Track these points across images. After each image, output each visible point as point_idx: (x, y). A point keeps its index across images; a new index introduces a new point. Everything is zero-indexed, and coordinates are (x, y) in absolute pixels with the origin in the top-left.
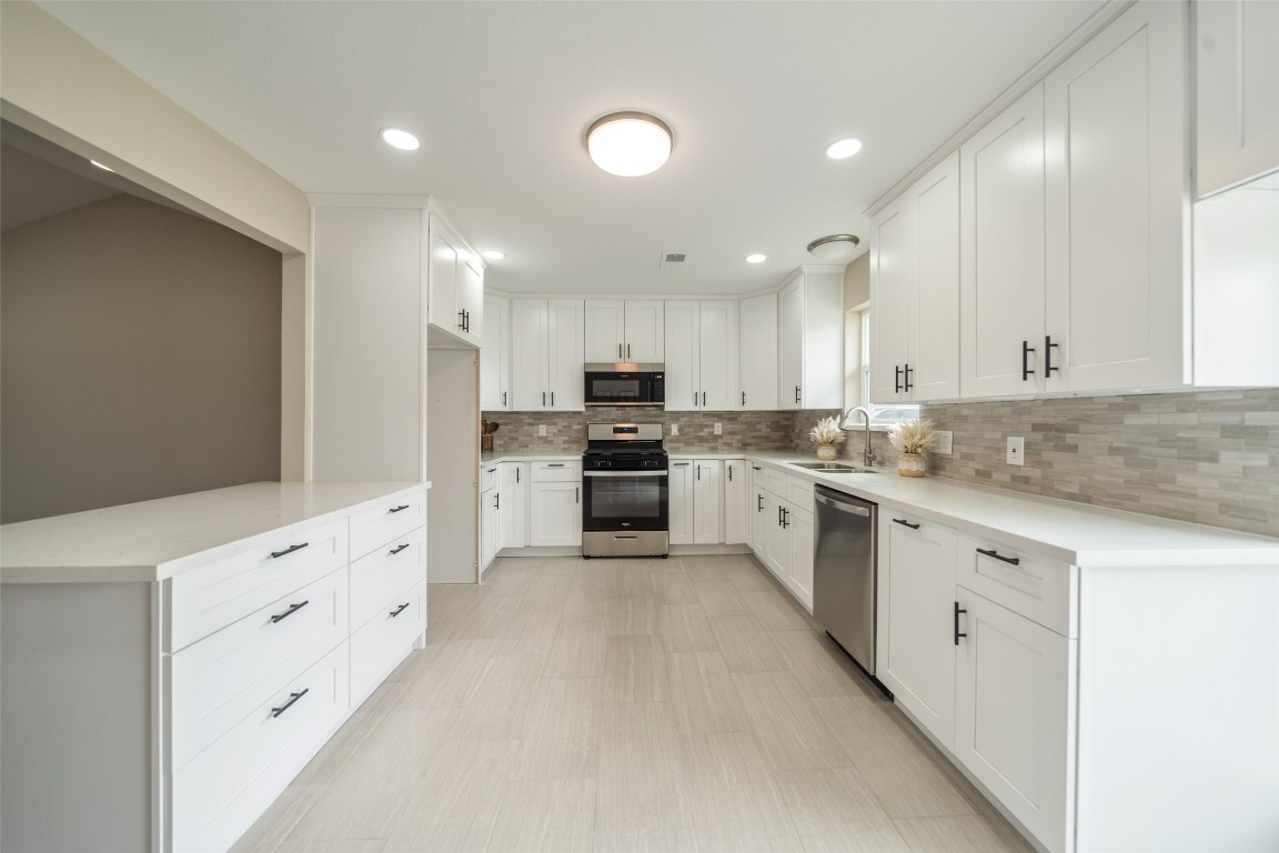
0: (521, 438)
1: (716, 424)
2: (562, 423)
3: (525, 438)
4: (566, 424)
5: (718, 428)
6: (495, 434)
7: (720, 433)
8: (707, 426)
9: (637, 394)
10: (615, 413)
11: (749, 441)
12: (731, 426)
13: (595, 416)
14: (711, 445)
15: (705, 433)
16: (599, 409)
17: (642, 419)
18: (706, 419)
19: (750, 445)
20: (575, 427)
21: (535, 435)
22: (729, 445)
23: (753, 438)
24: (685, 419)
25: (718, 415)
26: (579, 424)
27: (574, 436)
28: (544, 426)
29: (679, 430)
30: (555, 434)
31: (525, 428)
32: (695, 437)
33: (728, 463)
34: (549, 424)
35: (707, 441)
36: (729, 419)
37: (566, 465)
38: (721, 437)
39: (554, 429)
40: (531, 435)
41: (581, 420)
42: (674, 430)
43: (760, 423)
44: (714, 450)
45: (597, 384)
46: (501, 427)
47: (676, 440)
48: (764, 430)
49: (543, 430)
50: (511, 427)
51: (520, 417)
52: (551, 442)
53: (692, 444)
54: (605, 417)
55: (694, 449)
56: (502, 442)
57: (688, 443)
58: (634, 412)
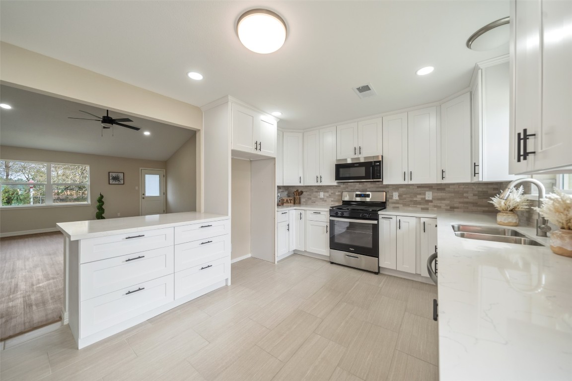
0: (313, 199)
1: (427, 193)
2: (331, 191)
3: (315, 198)
4: (332, 192)
5: (429, 196)
6: (301, 196)
7: (431, 199)
8: (420, 194)
9: (364, 175)
10: (358, 186)
11: (456, 205)
12: (440, 194)
13: (347, 188)
14: (423, 207)
15: (419, 198)
16: (349, 184)
17: (374, 189)
18: (419, 189)
19: (457, 208)
20: (337, 193)
21: (319, 197)
22: (439, 207)
23: (460, 203)
24: (404, 189)
25: (429, 187)
26: (339, 192)
27: (337, 198)
28: (323, 193)
29: (399, 196)
30: (327, 197)
31: (314, 193)
32: (411, 201)
33: (423, 220)
34: (325, 192)
35: (420, 203)
36: (438, 189)
37: (322, 213)
38: (431, 201)
39: (327, 194)
40: (316, 197)
41: (340, 190)
42: (396, 196)
43: (467, 192)
44: (425, 210)
45: (341, 170)
46: (304, 193)
47: (397, 202)
48: (471, 197)
49: (322, 195)
50: (309, 193)
51: (312, 188)
52: (326, 201)
53: (408, 205)
54: (352, 188)
55: (410, 209)
56: (304, 200)
57: (405, 205)
58: (369, 185)
